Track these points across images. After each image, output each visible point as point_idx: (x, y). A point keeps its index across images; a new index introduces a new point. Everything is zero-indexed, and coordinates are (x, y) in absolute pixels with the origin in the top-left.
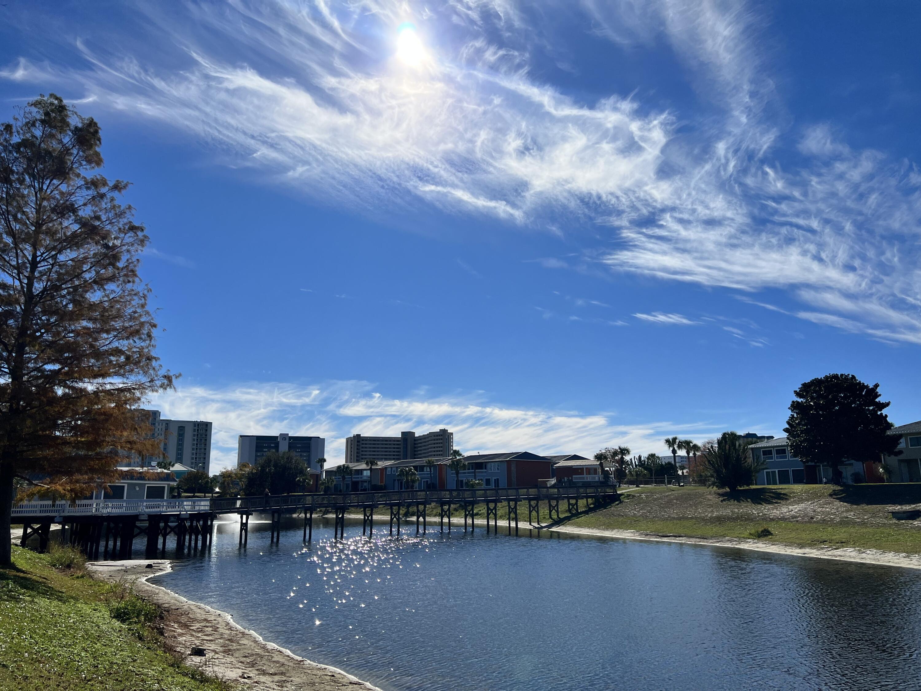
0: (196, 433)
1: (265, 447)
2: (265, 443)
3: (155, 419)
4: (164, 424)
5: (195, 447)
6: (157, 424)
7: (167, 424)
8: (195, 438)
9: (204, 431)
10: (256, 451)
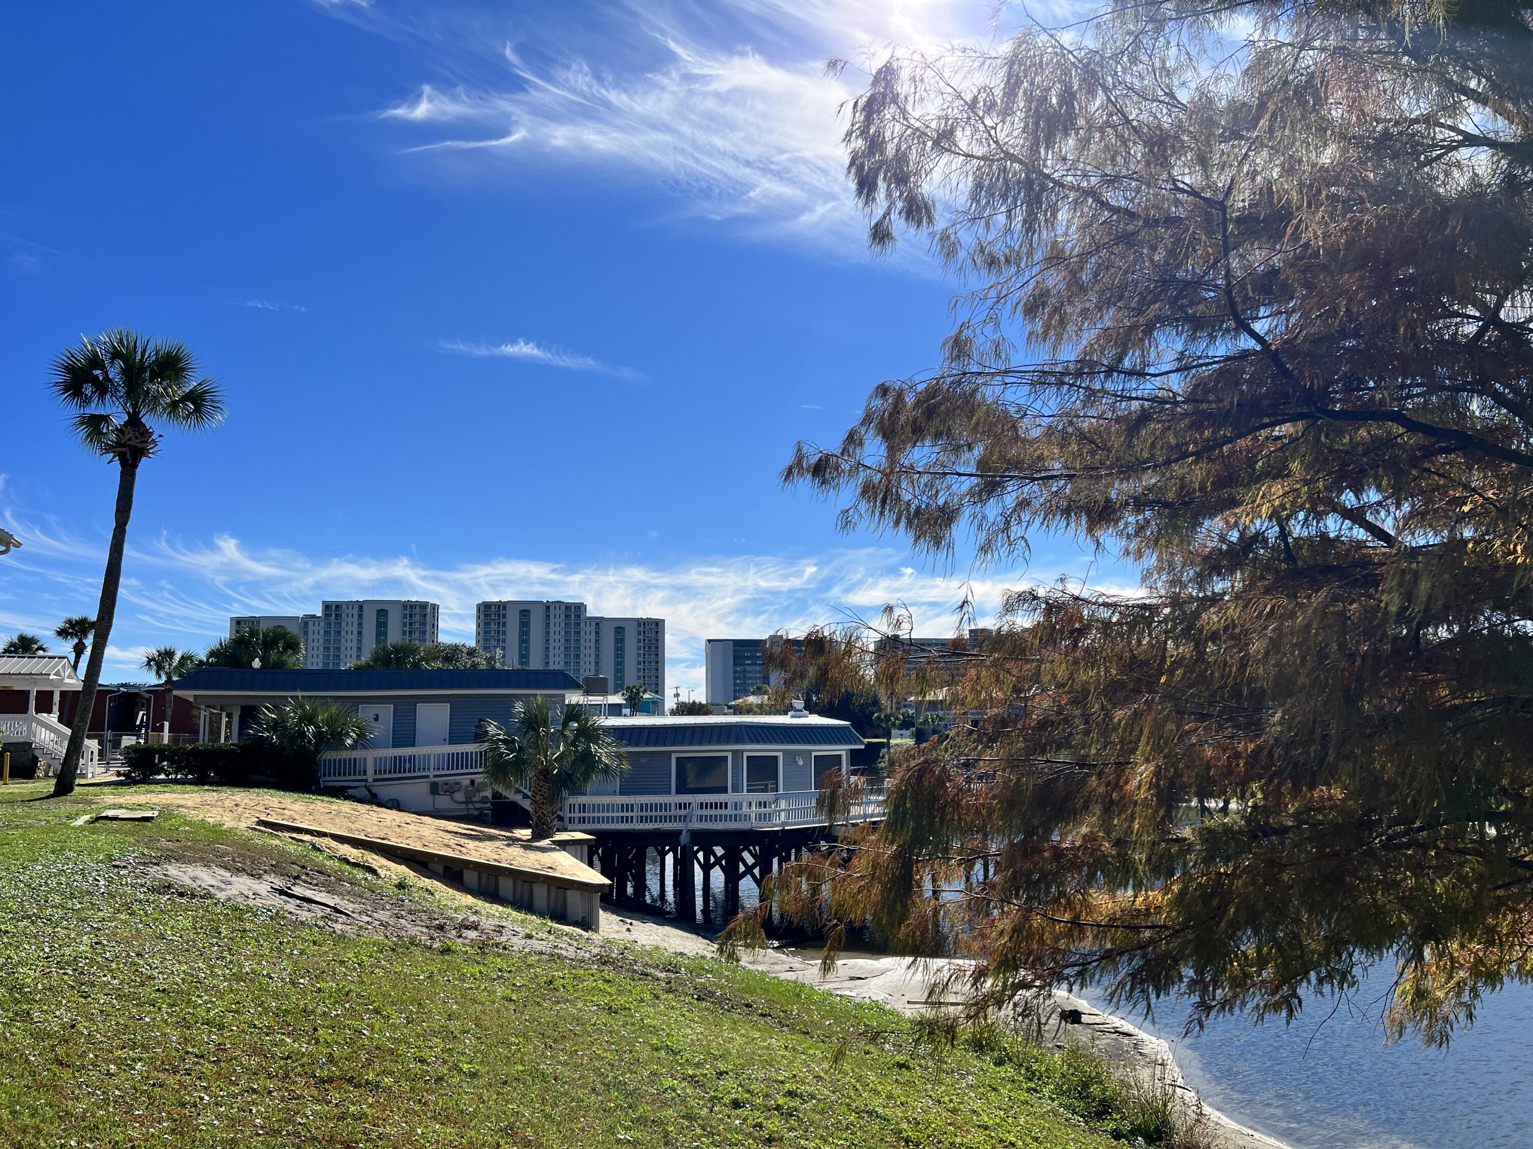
0: (641, 637)
1: (748, 658)
2: (748, 651)
3: (579, 616)
4: (593, 624)
5: (641, 659)
6: (582, 625)
7: (597, 624)
8: (641, 644)
9: (653, 635)
10: (735, 664)
